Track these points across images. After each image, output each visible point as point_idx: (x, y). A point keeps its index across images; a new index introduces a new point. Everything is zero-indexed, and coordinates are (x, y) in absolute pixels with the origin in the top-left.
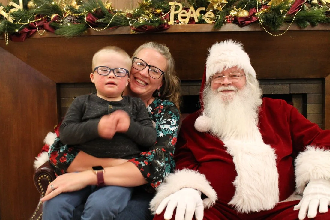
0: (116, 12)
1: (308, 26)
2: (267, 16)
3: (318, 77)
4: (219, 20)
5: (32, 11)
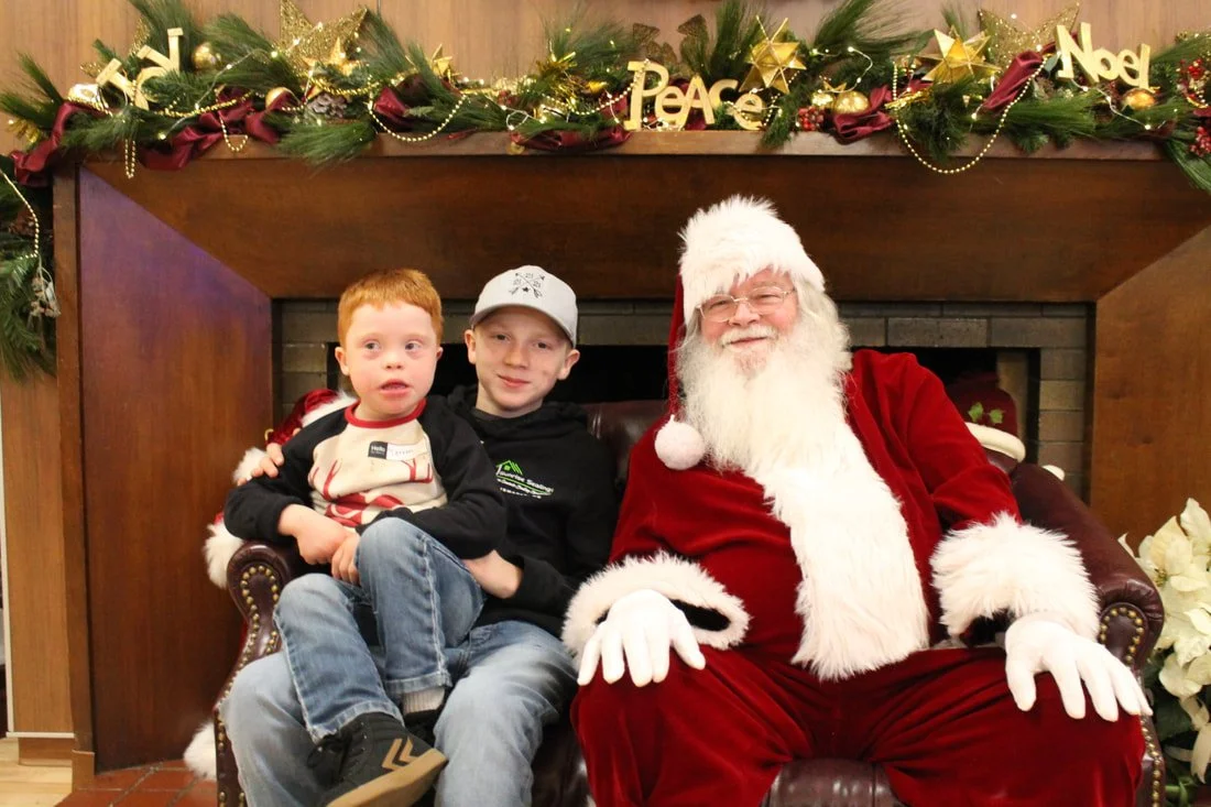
0: (464, 86)
1: (1043, 146)
2: (920, 114)
4: (779, 119)
5: (208, 77)
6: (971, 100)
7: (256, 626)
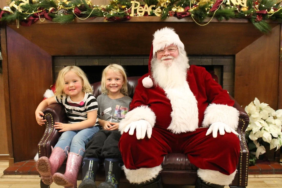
0: (94, 7)
1: (223, 19)
2: (196, 12)
3: (231, 54)
4: (164, 14)
5: (35, 5)
6: (207, 9)
7: (48, 127)
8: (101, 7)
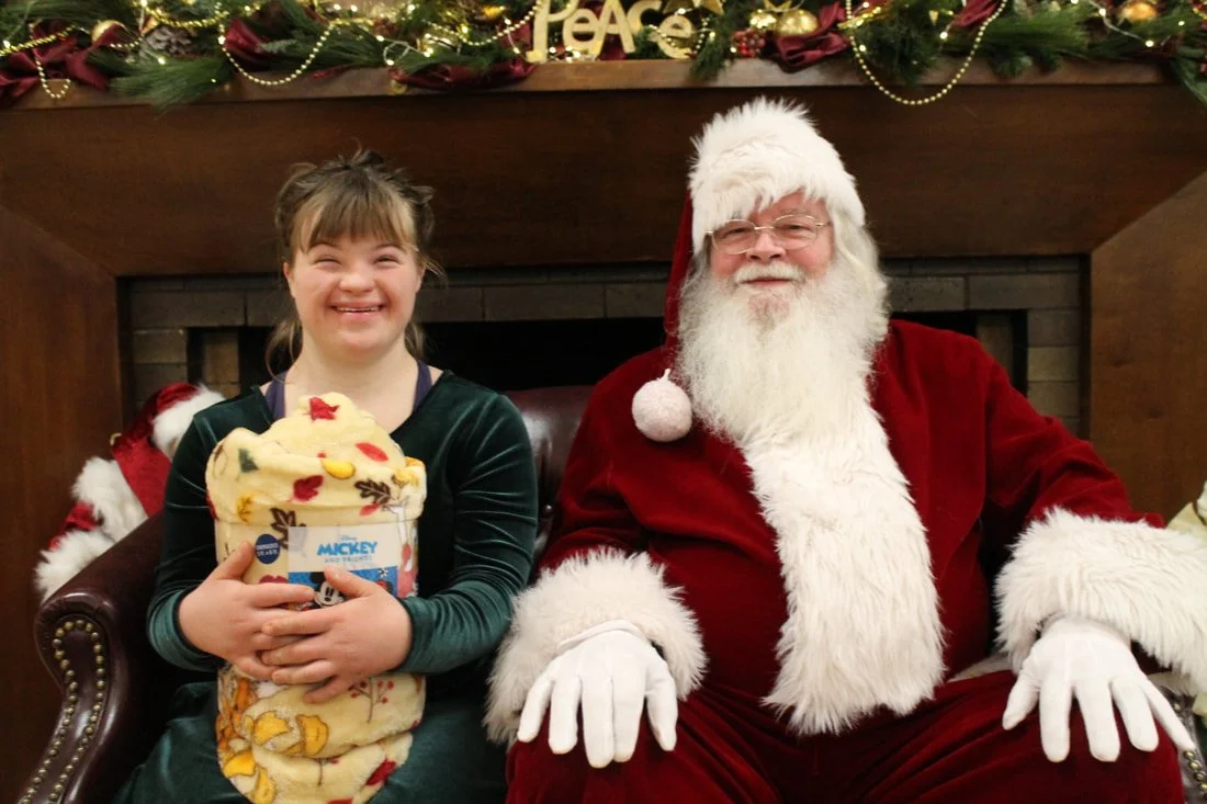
0: (334, 15)
1: (1026, 70)
2: (880, 34)
3: (1065, 252)
4: (711, 46)
5: (18, 8)
6: (940, 16)
8: (374, 12)
